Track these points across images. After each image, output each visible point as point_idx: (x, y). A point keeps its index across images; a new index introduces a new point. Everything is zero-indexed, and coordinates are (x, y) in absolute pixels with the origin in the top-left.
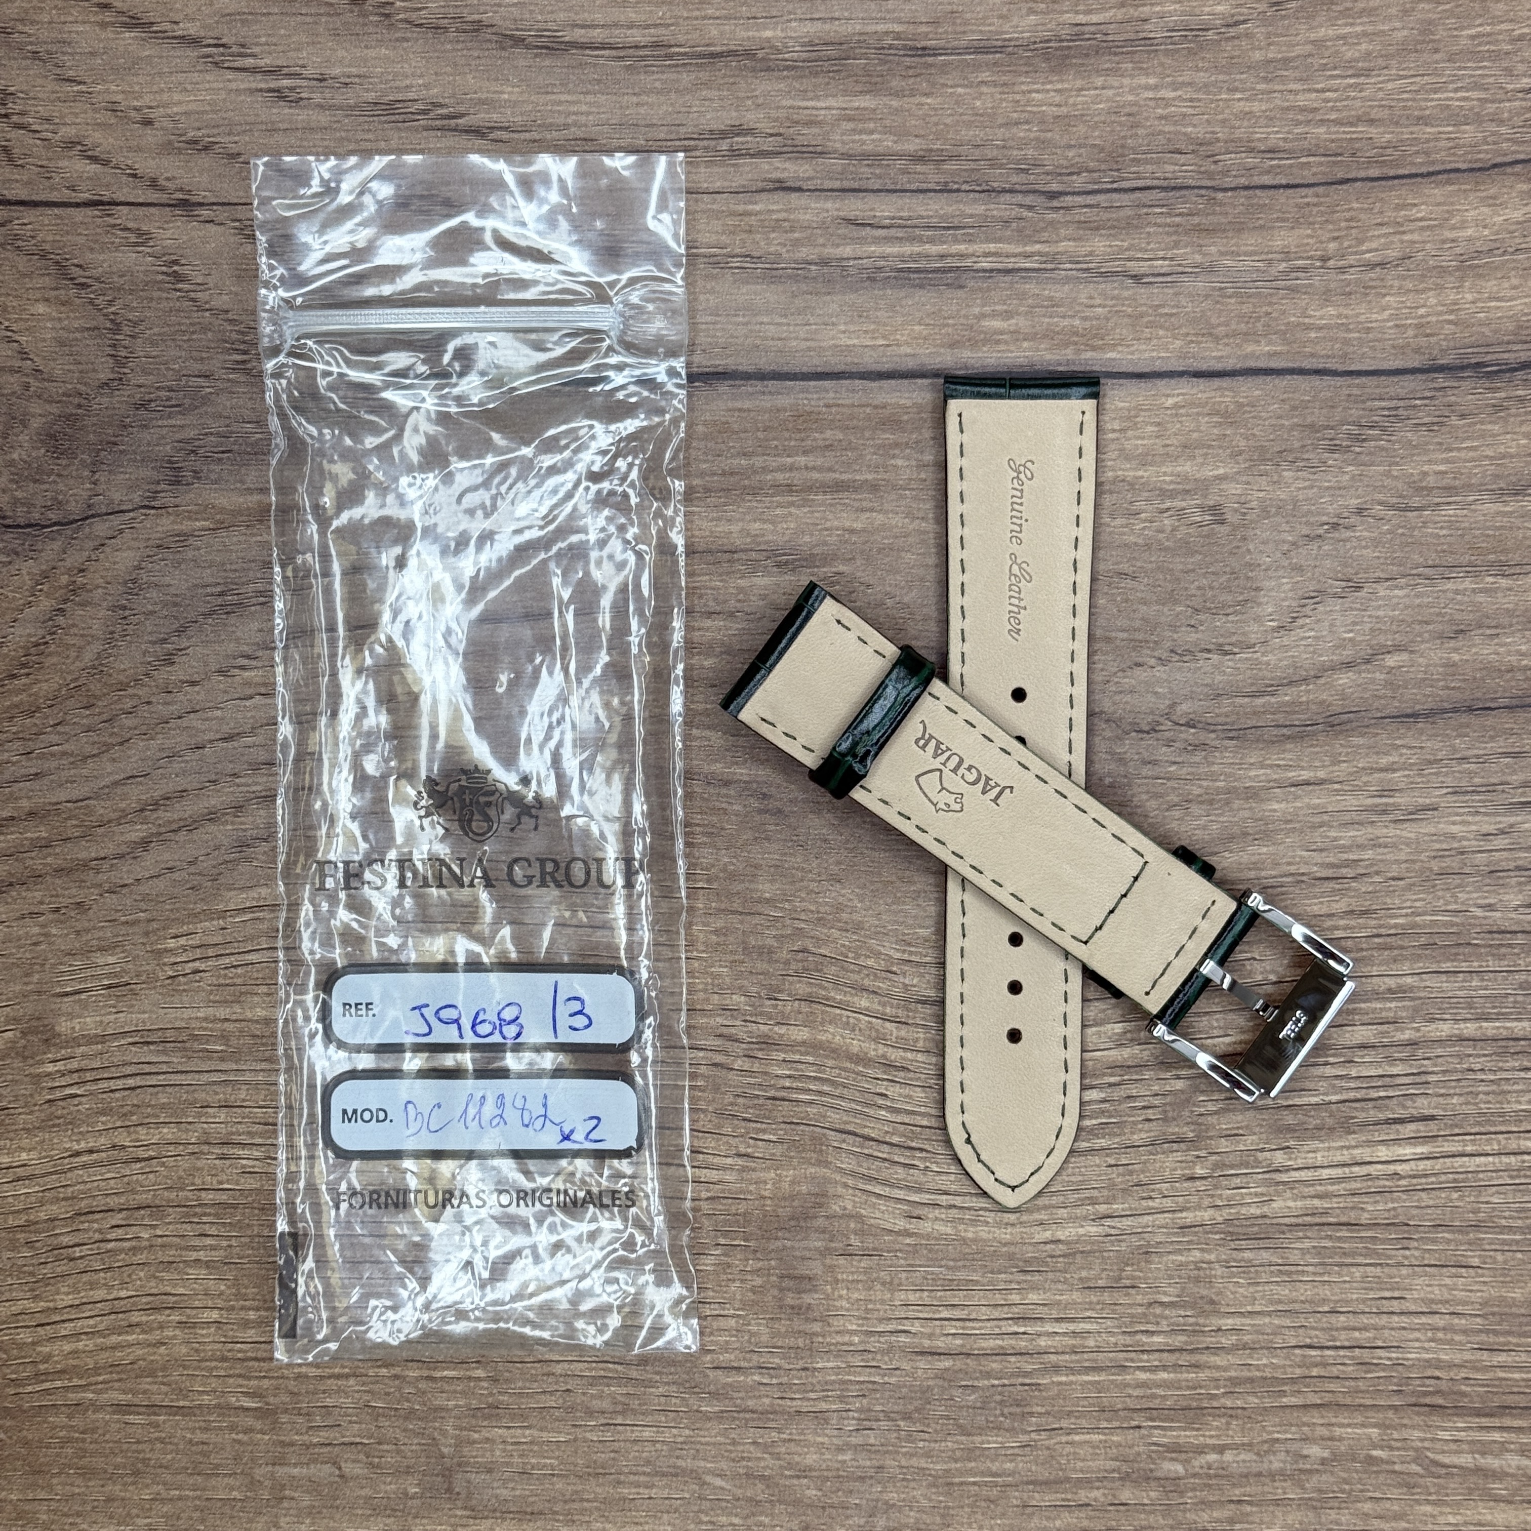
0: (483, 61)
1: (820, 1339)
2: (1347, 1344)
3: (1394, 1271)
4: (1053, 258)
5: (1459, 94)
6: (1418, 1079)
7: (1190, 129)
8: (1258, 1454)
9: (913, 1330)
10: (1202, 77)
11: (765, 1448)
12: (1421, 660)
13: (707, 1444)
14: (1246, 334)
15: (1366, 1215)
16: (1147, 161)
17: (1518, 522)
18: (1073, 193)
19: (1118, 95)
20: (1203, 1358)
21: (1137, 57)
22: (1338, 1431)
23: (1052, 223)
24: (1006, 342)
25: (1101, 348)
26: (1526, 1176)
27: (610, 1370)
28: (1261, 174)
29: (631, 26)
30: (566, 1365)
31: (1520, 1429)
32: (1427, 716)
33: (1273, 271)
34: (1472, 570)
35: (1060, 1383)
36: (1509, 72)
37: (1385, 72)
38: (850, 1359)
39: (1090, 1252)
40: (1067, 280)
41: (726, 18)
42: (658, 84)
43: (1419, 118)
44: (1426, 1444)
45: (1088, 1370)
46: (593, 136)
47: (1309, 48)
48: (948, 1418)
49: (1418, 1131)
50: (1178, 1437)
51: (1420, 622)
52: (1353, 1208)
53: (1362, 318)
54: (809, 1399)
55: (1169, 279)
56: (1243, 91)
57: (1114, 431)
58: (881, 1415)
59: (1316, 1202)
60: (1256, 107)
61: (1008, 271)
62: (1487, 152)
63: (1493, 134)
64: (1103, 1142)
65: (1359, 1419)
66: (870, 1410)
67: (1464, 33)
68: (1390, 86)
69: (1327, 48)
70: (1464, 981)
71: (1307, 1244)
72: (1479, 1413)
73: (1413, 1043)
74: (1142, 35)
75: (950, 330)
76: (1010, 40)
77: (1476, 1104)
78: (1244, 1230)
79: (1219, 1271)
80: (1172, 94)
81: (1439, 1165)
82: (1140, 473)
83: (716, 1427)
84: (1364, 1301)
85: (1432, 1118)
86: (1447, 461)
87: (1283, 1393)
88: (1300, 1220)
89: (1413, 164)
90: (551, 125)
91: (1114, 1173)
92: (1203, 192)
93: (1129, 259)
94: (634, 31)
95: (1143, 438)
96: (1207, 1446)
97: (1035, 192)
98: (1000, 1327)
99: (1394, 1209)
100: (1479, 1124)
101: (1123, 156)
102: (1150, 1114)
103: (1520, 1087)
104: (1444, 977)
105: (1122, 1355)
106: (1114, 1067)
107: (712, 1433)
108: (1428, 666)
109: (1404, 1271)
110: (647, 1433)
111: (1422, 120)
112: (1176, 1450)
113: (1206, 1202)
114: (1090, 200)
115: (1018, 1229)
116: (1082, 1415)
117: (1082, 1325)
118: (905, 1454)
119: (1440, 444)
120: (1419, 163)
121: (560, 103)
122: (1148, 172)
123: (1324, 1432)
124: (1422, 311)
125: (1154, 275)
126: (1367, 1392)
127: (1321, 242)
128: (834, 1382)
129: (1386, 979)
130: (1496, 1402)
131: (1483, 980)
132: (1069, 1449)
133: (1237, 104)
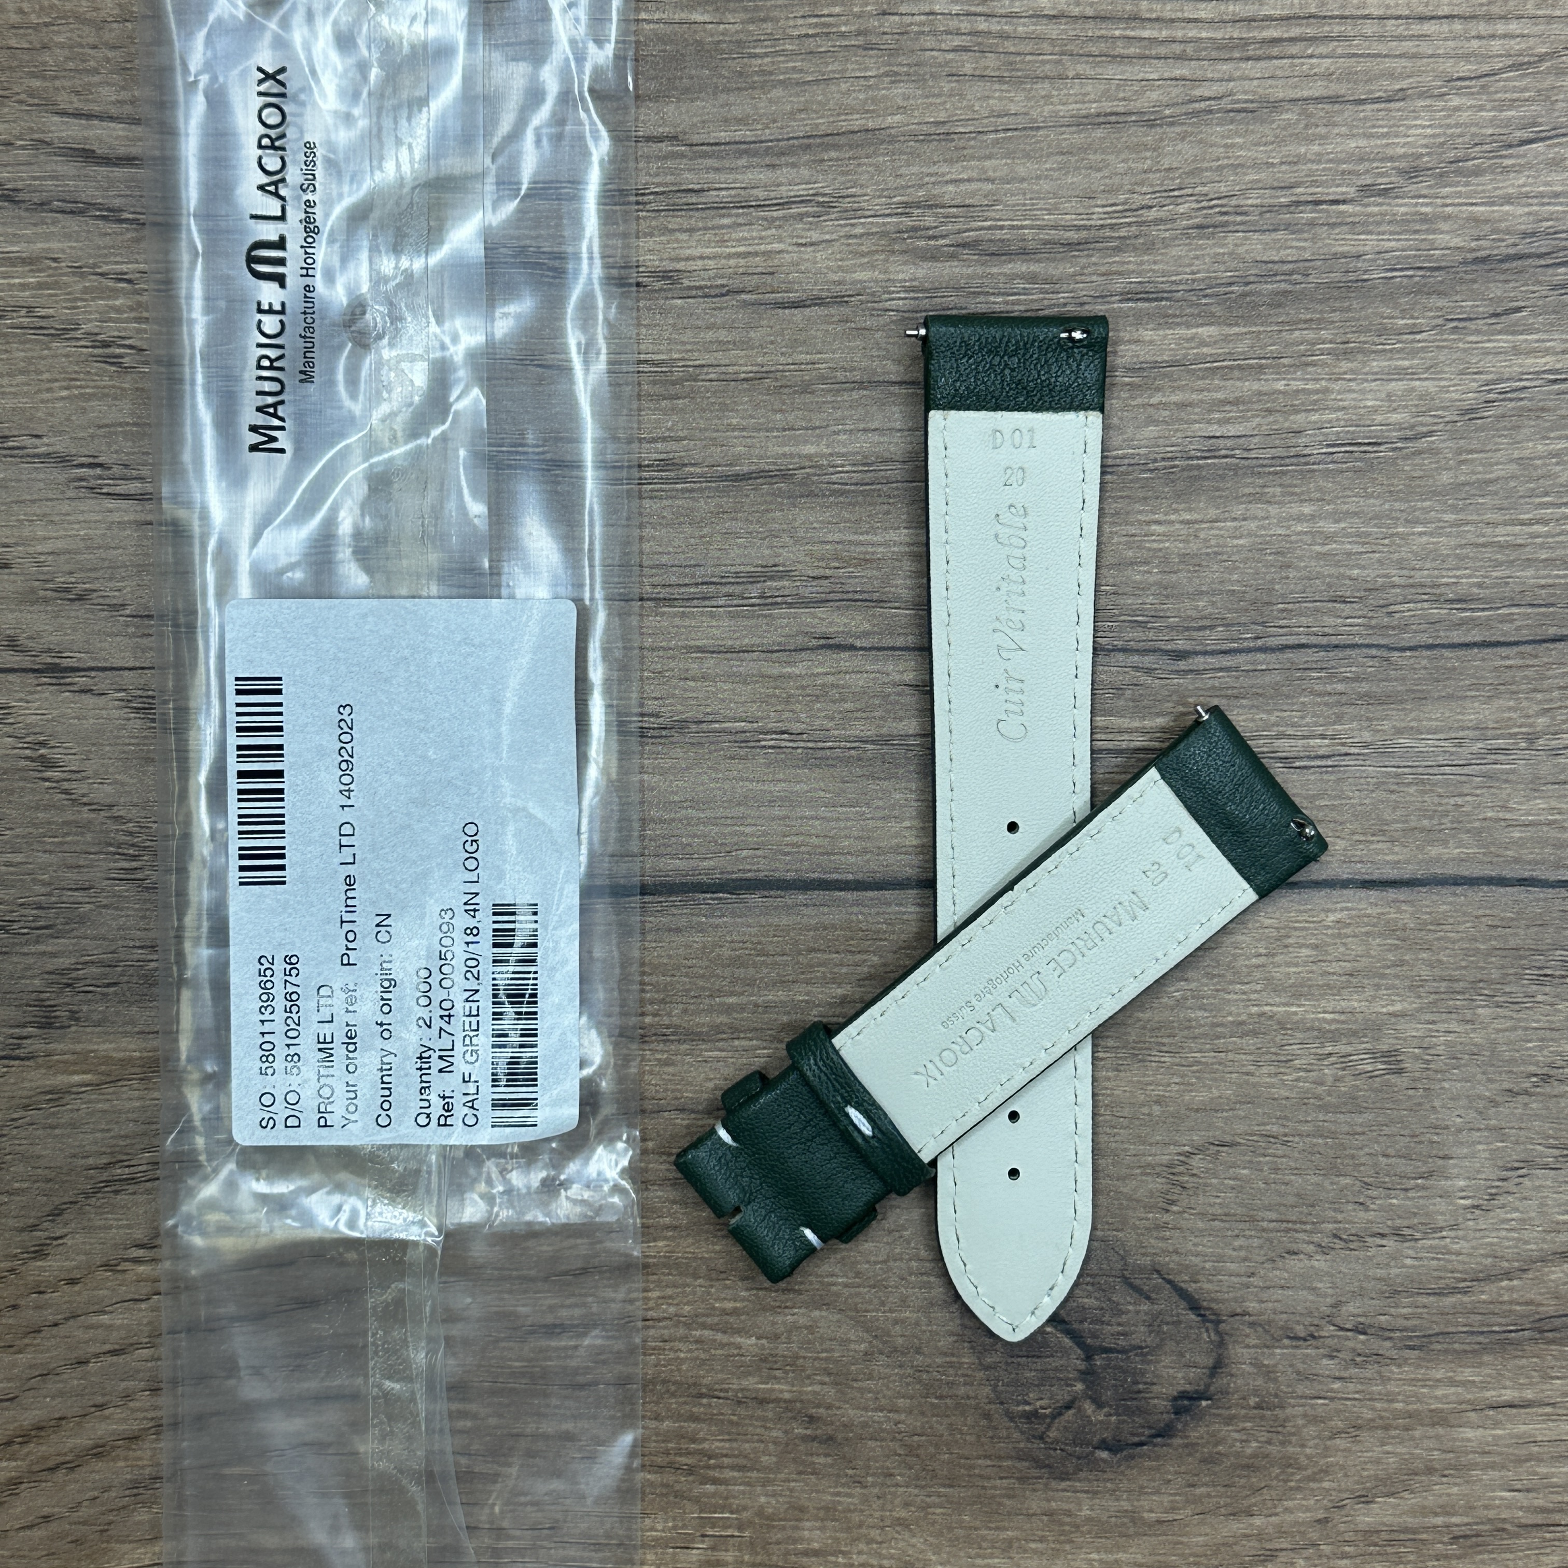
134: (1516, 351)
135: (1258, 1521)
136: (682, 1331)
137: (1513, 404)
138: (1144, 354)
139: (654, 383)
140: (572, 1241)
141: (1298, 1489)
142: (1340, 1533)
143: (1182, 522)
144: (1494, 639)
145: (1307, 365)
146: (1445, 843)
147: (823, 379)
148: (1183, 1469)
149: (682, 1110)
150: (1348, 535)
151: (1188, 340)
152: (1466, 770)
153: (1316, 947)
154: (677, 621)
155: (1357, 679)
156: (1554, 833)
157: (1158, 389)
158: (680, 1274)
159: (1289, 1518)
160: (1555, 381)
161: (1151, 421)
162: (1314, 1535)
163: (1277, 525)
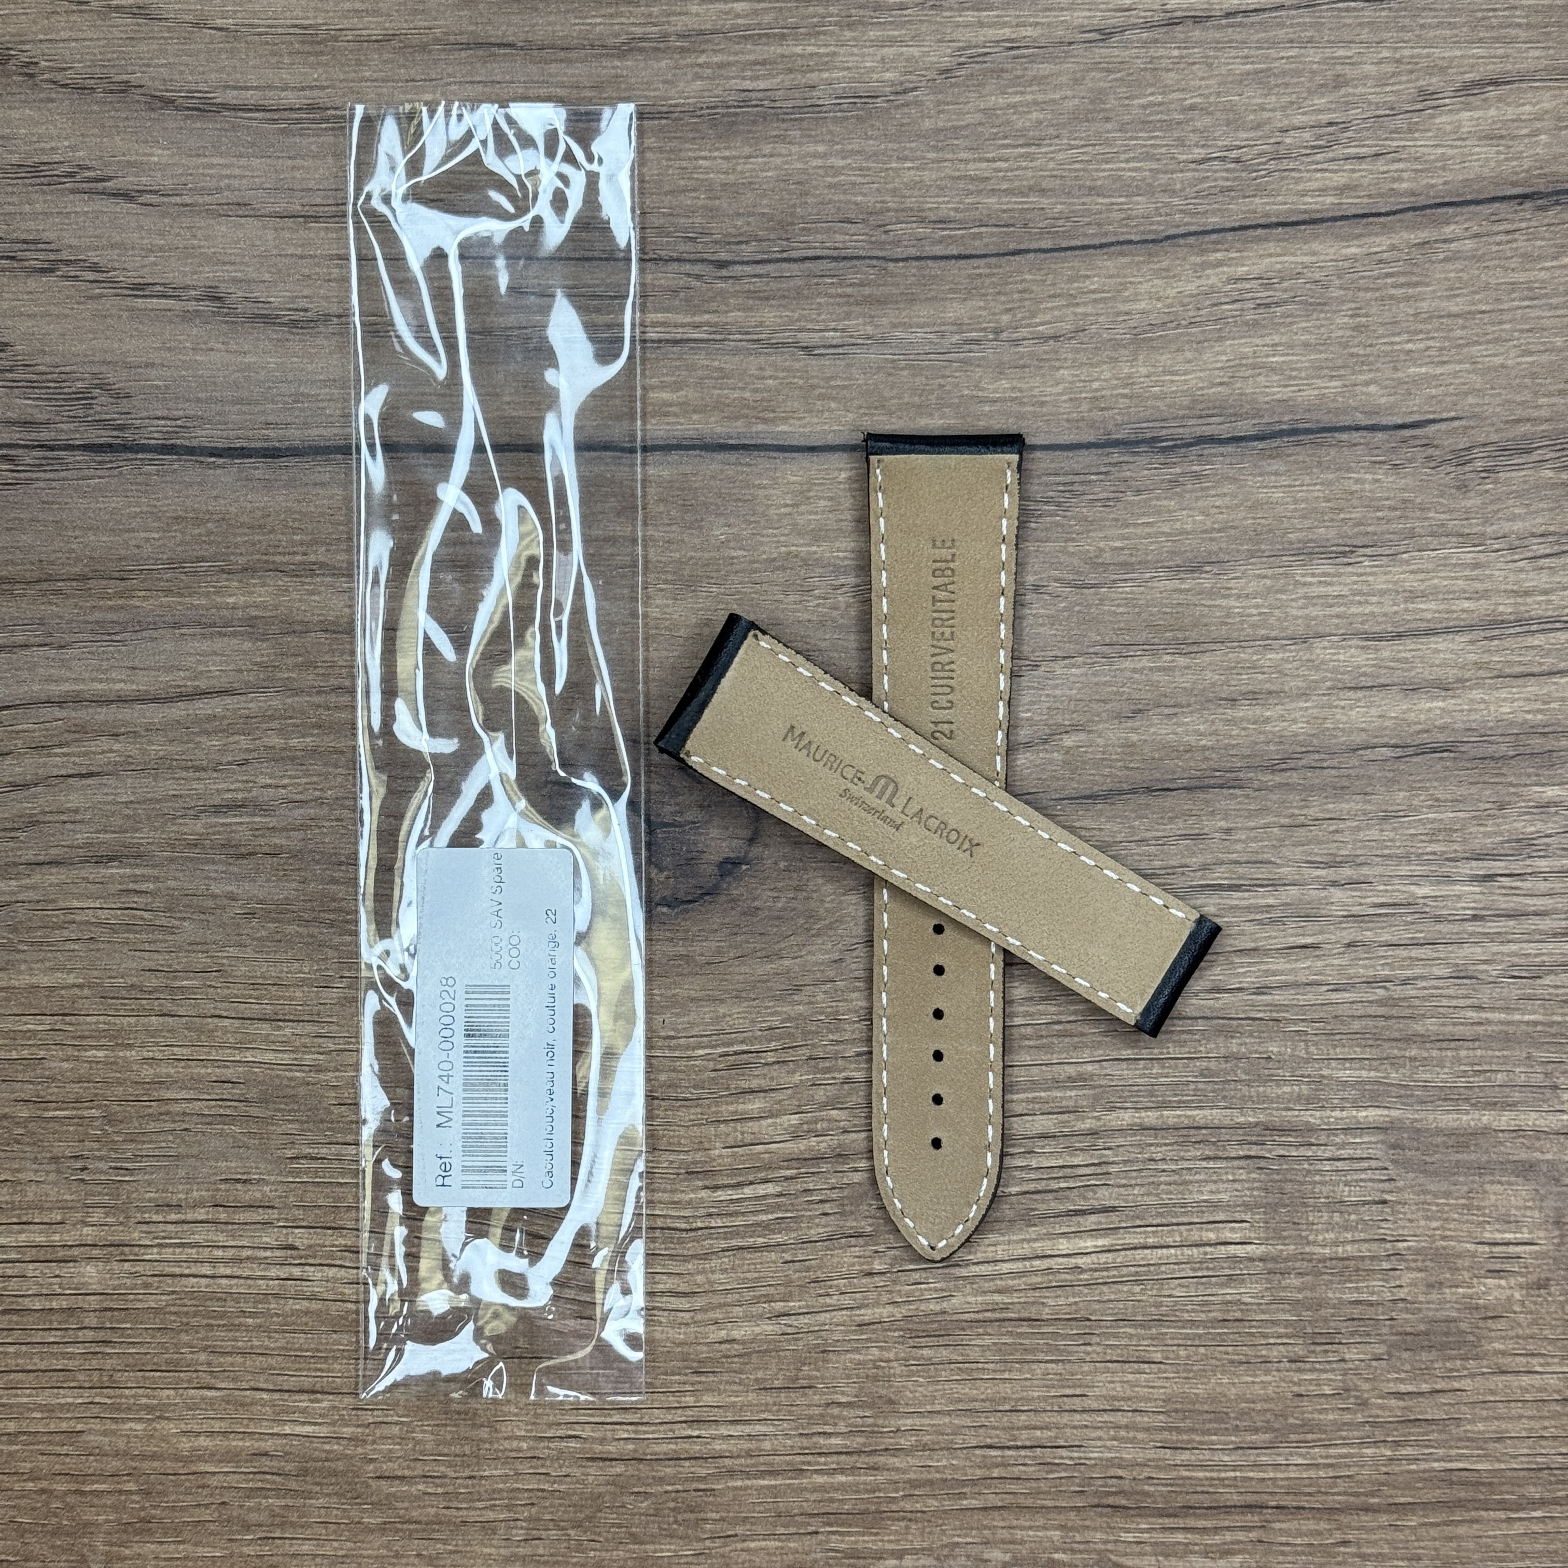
0: (131, 123)
1: (487, 1446)
2: (1028, 1443)
3: (1076, 1367)
4: (721, 328)
5: (1131, 165)
6: (1099, 1170)
7: (859, 198)
8: (938, 1559)
9: (584, 1435)
10: (872, 145)
11: (430, 1559)
12: (1099, 740)
13: (369, 1557)
14: (919, 406)
15: (1047, 1310)
16: (817, 231)
17: (1195, 600)
18: (743, 263)
19: (787, 163)
20: (881, 1460)
21: (805, 124)
22: (1019, 1534)
23: (721, 293)
24: (676, 415)
25: (773, 421)
26: (1208, 1269)
27: (267, 1481)
28: (933, 244)
29: (284, 89)
30: (221, 1477)
31: (1205, 1530)
32: (1105, 797)
33: (946, 343)
34: (1149, 648)
35: (736, 1488)
36: (1181, 143)
37: (1057, 141)
38: (520, 1467)
39: (766, 1351)
40: (736, 352)
41: (383, 81)
42: (313, 147)
43: (1091, 188)
44: (1110, 1546)
45: (763, 1474)
46: (246, 200)
47: (979, 117)
48: (620, 1526)
49: (1100, 1223)
50: (856, 1542)
51: (1099, 701)
52: (1033, 1303)
53: (1036, 392)
54: (476, 1509)
55: (840, 351)
56: (912, 160)
57: (786, 506)
58: (551, 1526)
59: (997, 1298)
60: (928, 176)
61: (676, 342)
62: (1159, 223)
63: (1166, 205)
64: (779, 1238)
65: (1041, 1522)
66: (539, 1520)
67: (1135, 102)
68: (1061, 156)
69: (997, 116)
70: (1145, 1068)
71: (987, 1341)
72: (1162, 1513)
73: (1093, 1133)
74: (809, 102)
75: (618, 401)
76: (675, 106)
77: (1157, 1195)
78: (923, 1327)
79: (898, 1369)
80: (841, 163)
81: (1120, 1258)
82: (814, 548)
83: (379, 1540)
84: (1045, 1399)
85: (1113, 1209)
86: (1123, 538)
87: (963, 1496)
88: (980, 1316)
89: (1085, 235)
90: (203, 188)
91: (790, 1270)
92: (874, 262)
93: (800, 330)
94: (289, 93)
95: (816, 513)
96: (885, 1551)
97: (703, 261)
98: (673, 1431)
99: (1076, 1303)
100: (1161, 1215)
101: (792, 224)
102: (827, 1208)
103: (1202, 1177)
104: (1124, 1065)
105: (798, 1458)
106: (790, 1160)
107: (375, 1545)
108: (1106, 746)
109: (1086, 1368)
110: (306, 1548)
111: (1093, 191)
112: (854, 1554)
113: (885, 1298)
114: (759, 269)
115: (692, 1329)
116: (754, 1521)
117: (758, 1427)
118: (575, 1564)
119: (1117, 520)
120: (1091, 235)
121: (212, 166)
122: (817, 242)
123: (1004, 1534)
124: (1096, 385)
125: (824, 347)
126: (1049, 1493)
127: (994, 314)
128: (501, 1490)
129: (1066, 1067)
130: (1181, 1501)
131: (1163, 1067)
132: (744, 1555)
133: (908, 173)
134: (981, 24)
135: (786, 962)
136: (325, 810)
137: (978, 66)
138: (692, 23)
139: (303, 42)
140: (236, 738)
141: (818, 935)
142: (852, 971)
143: (723, 158)
144: (968, 252)
145: (819, 33)
146: (931, 415)
147: (437, 41)
148: (727, 920)
149: (326, 631)
150: (853, 169)
151: (726, 13)
152: (947, 357)
153: (831, 499)
154: (322, 234)
155: (861, 285)
156: (1016, 408)
157: (703, 51)
158: (325, 765)
159: (809, 958)
160: (1012, 48)
161: (697, 77)
162: (831, 974)
163: (799, 159)
